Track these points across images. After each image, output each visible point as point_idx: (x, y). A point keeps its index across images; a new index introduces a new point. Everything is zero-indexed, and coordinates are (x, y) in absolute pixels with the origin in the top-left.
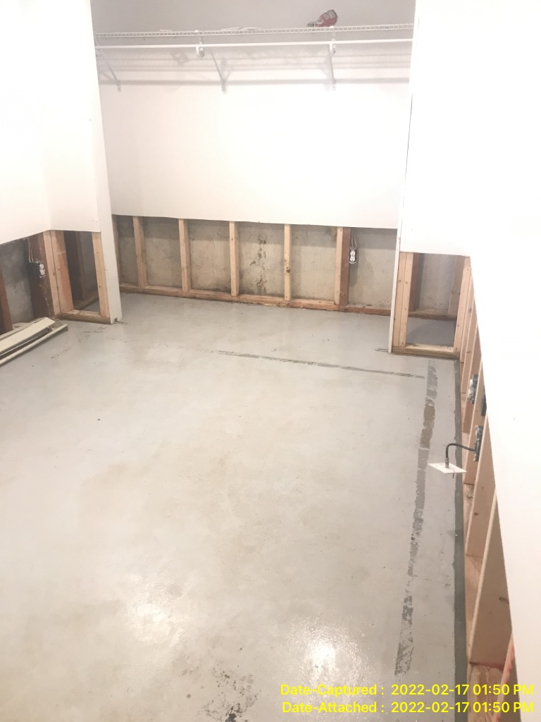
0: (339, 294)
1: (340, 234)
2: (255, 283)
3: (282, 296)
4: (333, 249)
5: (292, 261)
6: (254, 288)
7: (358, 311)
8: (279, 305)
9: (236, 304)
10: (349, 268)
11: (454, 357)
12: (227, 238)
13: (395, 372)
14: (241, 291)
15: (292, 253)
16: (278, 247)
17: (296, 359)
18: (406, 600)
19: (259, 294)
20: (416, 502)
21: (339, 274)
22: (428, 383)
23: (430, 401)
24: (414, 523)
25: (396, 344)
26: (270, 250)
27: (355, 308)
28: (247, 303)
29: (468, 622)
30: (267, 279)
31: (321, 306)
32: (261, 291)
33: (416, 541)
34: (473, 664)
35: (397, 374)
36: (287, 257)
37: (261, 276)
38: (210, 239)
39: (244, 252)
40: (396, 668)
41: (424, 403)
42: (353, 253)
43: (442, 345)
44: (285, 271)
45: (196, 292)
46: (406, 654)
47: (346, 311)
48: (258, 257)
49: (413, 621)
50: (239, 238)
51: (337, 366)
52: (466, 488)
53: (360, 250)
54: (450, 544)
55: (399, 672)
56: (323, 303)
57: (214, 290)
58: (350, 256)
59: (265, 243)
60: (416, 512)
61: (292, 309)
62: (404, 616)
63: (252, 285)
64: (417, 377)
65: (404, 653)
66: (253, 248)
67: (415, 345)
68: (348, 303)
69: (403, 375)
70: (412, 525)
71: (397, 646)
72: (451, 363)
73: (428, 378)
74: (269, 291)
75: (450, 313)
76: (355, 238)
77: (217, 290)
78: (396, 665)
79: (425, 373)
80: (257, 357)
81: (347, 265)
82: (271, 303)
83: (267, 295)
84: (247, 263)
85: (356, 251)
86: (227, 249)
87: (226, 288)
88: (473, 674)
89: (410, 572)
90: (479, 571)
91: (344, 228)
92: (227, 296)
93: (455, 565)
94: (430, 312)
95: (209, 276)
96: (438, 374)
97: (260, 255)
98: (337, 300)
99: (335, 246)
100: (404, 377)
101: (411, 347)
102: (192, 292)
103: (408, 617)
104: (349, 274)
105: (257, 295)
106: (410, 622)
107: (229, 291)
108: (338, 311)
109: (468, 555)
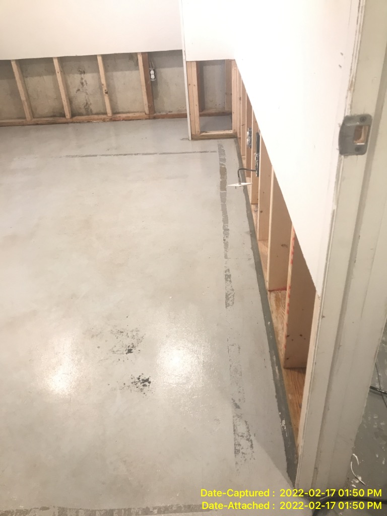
0: (147, 105)
1: (140, 58)
2: (83, 107)
3: (105, 113)
4: (137, 72)
5: (108, 85)
6: (83, 111)
7: (163, 117)
8: (104, 120)
9: (70, 124)
10: (152, 85)
11: (234, 136)
12: (53, 72)
13: (196, 151)
14: (73, 115)
15: (107, 78)
16: (95, 75)
17: (125, 153)
18: (226, 272)
19: (88, 114)
20: (223, 221)
21: (145, 90)
22: (219, 154)
23: (222, 164)
24: (224, 232)
25: (194, 133)
26: (89, 77)
27: (161, 115)
28: (80, 122)
29: (264, 272)
30: (91, 101)
31: (136, 117)
32: (89, 112)
33: (226, 241)
34: (270, 291)
35: (198, 152)
36: (103, 81)
37: (86, 100)
38: (40, 75)
39: (69, 82)
40: (226, 305)
41: (219, 166)
42: (152, 72)
43: (224, 130)
44: (104, 93)
45: (38, 119)
46: (230, 297)
47: (154, 118)
48: (81, 86)
49: (232, 280)
50: (63, 72)
51: (156, 153)
52: (253, 207)
53: (157, 70)
54: (248, 238)
55: (228, 306)
56: (137, 115)
57: (51, 117)
58: (150, 75)
59: (84, 73)
60: (224, 226)
61: (115, 122)
62: (226, 280)
63: (80, 108)
64: (212, 152)
65: (229, 297)
66: (75, 79)
67: (206, 132)
68: (155, 112)
69: (201, 152)
70: (222, 233)
71: (225, 294)
72: (232, 140)
73: (219, 152)
74: (94, 111)
75: (227, 109)
76: (152, 60)
77: (54, 116)
78: (226, 303)
79: (216, 149)
80: (96, 156)
81: (149, 82)
82: (98, 119)
83: (93, 114)
84: (73, 91)
85: (154, 70)
86: (56, 81)
87: (61, 113)
88: (271, 296)
89: (226, 257)
90: (267, 247)
91: (143, 54)
92: (63, 120)
93: (252, 248)
94: (213, 111)
95: (45, 106)
96: (224, 148)
97: (82, 84)
98: (147, 111)
99: (138, 69)
100: (203, 153)
101: (204, 134)
102: (35, 120)
103: (229, 279)
104: (152, 88)
105: (85, 115)
106: (230, 281)
107: (64, 116)
108: (149, 119)
109: (259, 240)
